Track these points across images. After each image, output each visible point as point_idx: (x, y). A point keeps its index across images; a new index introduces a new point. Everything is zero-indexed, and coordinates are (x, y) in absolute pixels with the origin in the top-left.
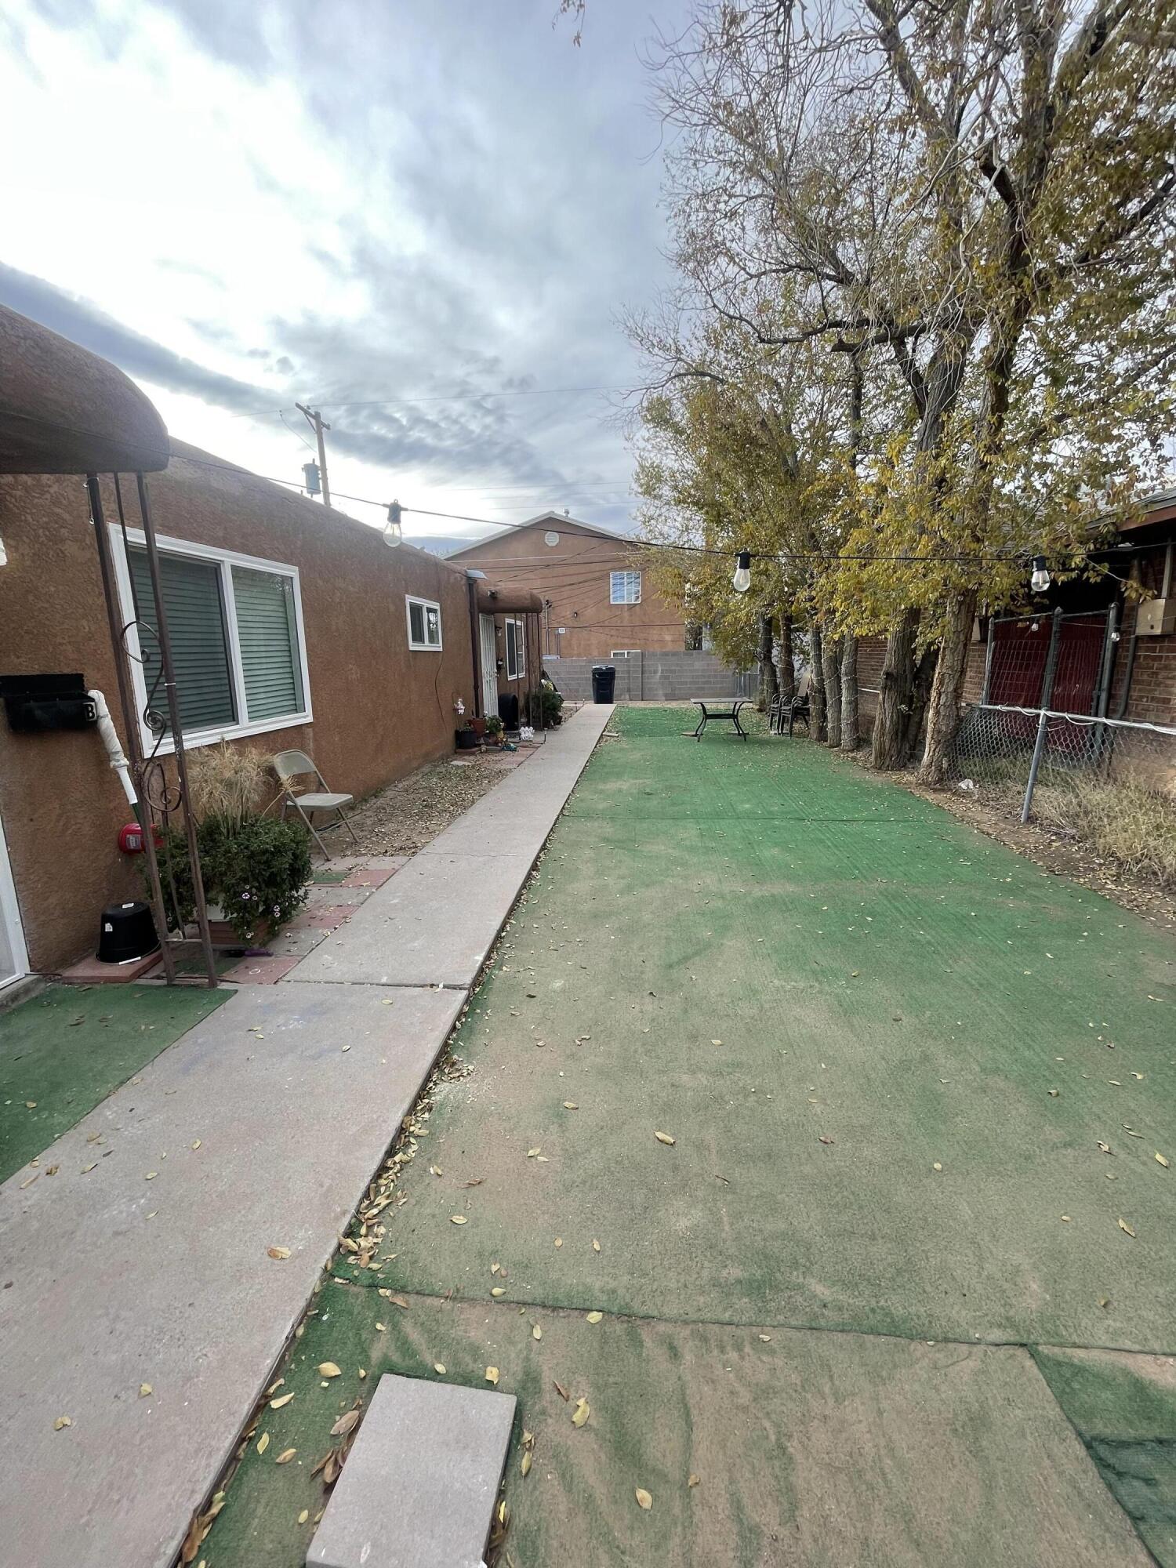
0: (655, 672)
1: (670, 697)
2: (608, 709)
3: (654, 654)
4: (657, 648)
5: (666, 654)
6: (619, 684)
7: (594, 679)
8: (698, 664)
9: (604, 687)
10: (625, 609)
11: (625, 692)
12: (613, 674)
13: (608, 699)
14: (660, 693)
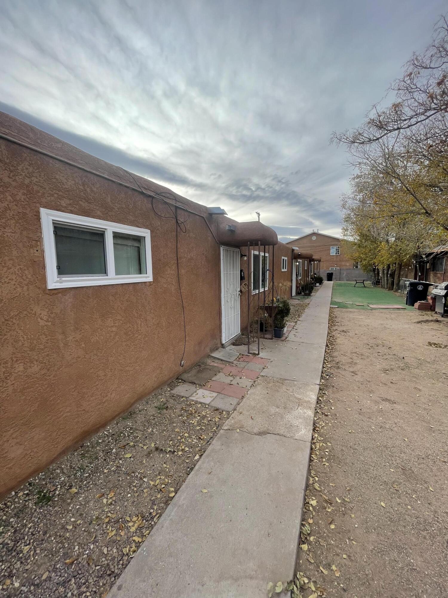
0: (344, 274)
1: (347, 280)
2: (332, 282)
3: (344, 269)
4: (344, 268)
5: (347, 269)
6: (334, 277)
7: (327, 275)
8: (357, 272)
9: (330, 277)
10: (335, 257)
11: (336, 278)
12: (332, 274)
13: (331, 280)
14: (345, 279)
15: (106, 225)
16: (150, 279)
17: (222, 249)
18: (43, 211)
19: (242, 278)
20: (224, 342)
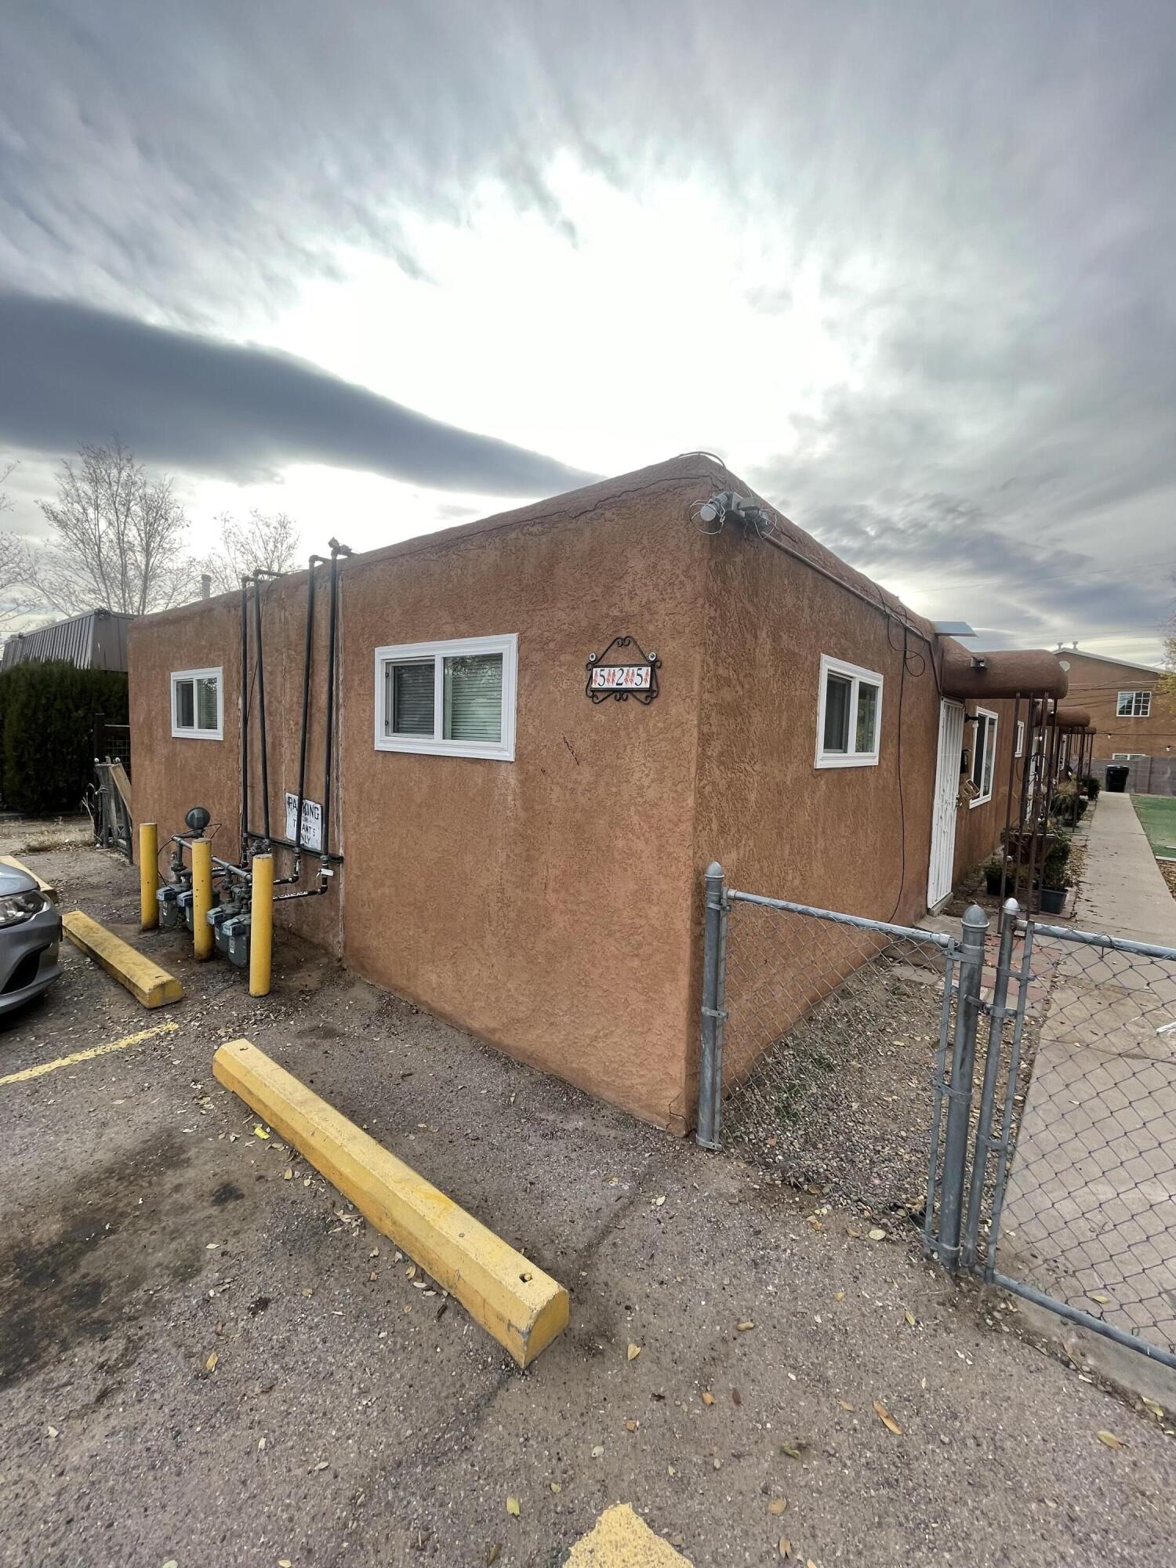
0: (1163, 773)
2: (1125, 796)
3: (1163, 760)
6: (1129, 780)
7: (1109, 775)
9: (1117, 780)
10: (1132, 721)
11: (1135, 786)
12: (1124, 772)
13: (1120, 789)
14: (1168, 789)
15: (855, 672)
16: (875, 762)
17: (942, 703)
18: (825, 657)
19: (964, 769)
20: (930, 906)
